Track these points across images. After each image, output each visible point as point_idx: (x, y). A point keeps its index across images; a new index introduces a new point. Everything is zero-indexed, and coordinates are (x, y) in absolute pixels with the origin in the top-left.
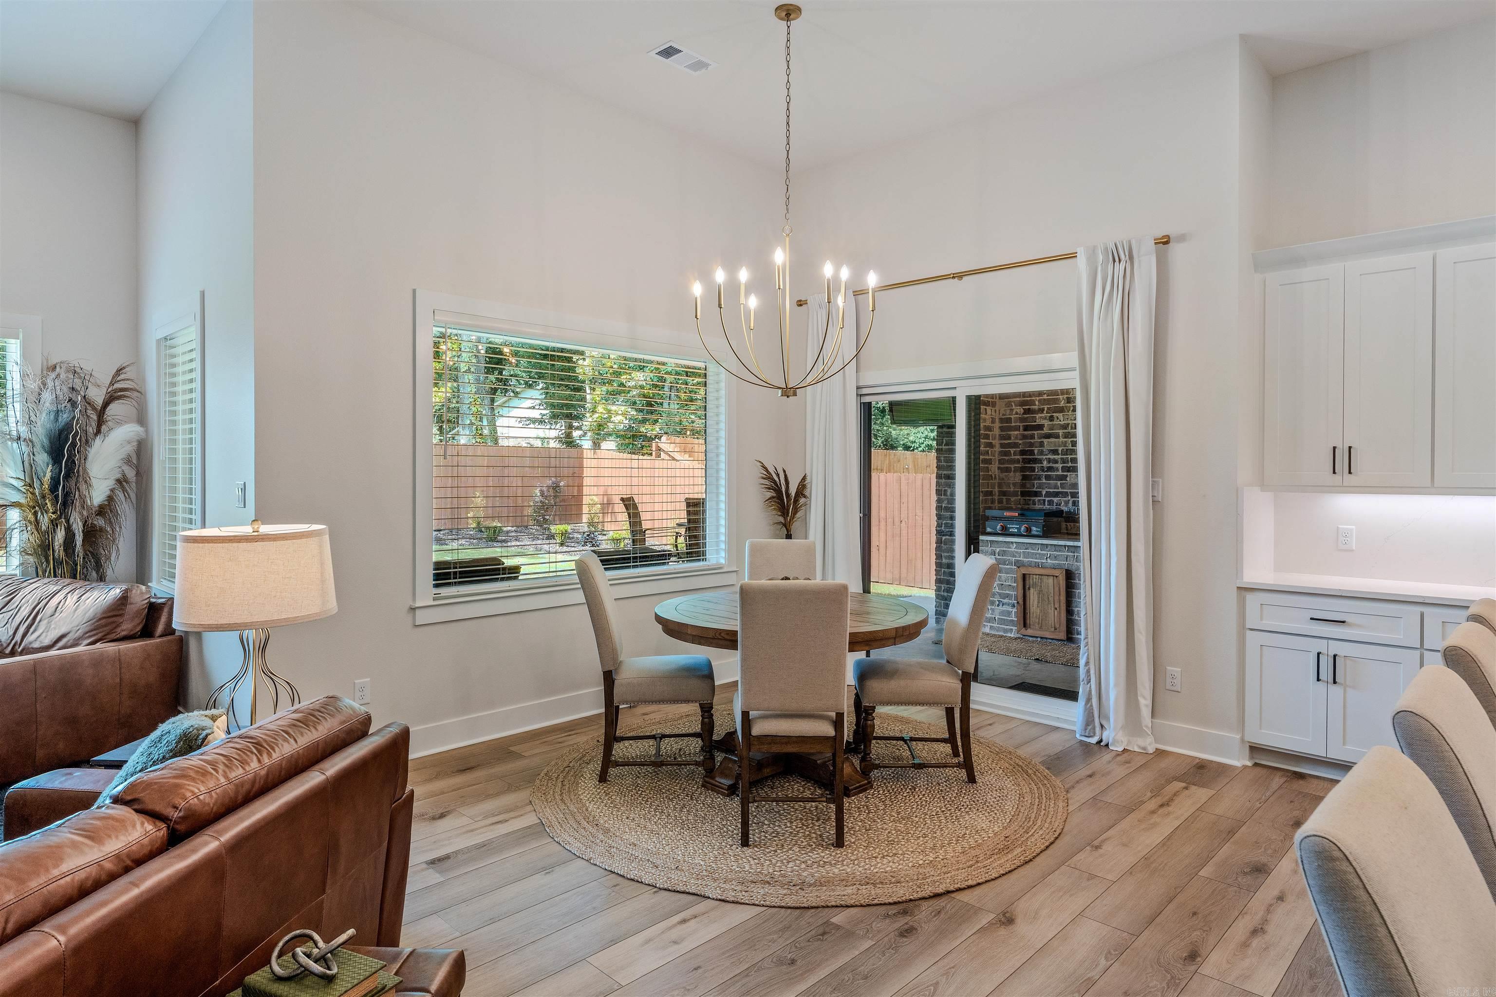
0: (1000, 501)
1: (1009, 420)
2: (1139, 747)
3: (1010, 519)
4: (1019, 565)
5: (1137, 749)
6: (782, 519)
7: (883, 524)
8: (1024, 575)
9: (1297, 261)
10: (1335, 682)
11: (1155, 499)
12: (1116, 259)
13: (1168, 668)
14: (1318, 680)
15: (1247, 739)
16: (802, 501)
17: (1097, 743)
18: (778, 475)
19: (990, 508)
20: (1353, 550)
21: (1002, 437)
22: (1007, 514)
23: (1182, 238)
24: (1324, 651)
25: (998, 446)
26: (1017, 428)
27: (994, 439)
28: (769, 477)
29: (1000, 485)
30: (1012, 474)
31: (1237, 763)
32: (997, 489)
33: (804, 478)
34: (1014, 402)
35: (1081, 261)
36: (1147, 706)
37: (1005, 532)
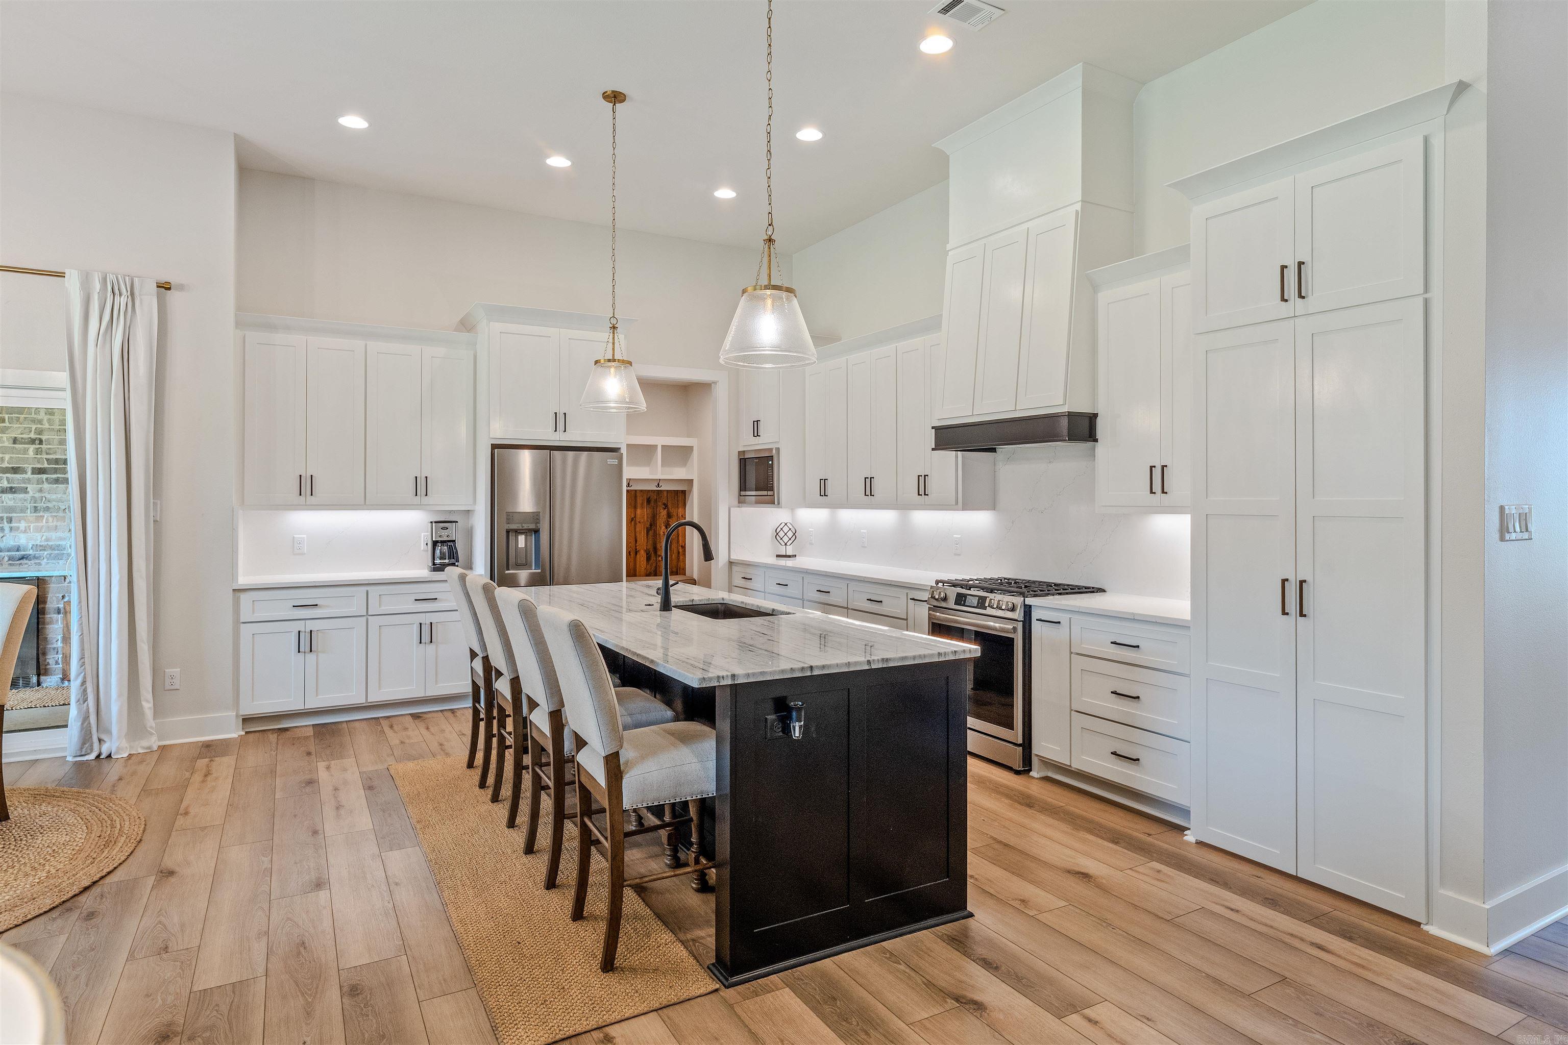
2: (143, 748)
5: (141, 751)
9: (272, 327)
10: (311, 651)
11: (155, 519)
13: (167, 670)
14: (299, 652)
15: (242, 712)
17: (96, 758)
20: (305, 554)
24: (302, 629)
31: (234, 735)
36: (150, 708)
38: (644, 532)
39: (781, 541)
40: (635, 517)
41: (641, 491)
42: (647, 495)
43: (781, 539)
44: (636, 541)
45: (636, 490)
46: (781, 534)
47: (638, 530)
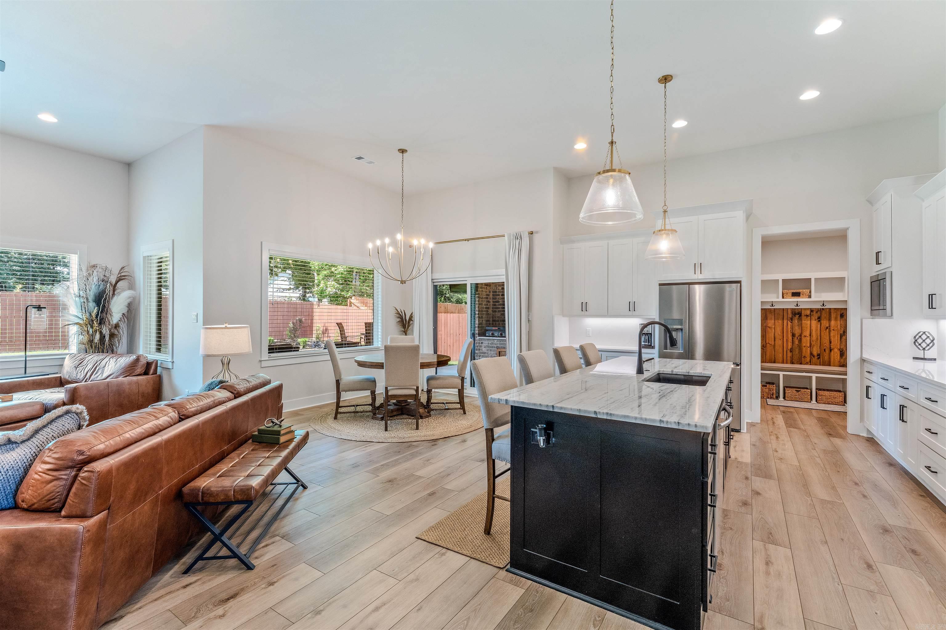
0: (493, 324)
1: (496, 292)
3: (495, 330)
4: (498, 348)
6: (403, 329)
7: (452, 335)
8: (499, 352)
9: (573, 242)
11: (529, 320)
12: (516, 238)
16: (411, 322)
18: (402, 312)
19: (489, 326)
20: (590, 337)
21: (493, 299)
22: (494, 328)
23: (537, 232)
25: (492, 302)
26: (499, 295)
27: (490, 299)
28: (398, 313)
29: (493, 317)
30: (497, 313)
32: (491, 319)
33: (412, 314)
34: (498, 285)
35: (506, 238)
37: (493, 335)
38: (838, 337)
39: (919, 346)
40: (830, 326)
41: (835, 309)
42: (841, 311)
43: (920, 345)
44: (830, 342)
45: (830, 309)
46: (920, 341)
47: (832, 335)
